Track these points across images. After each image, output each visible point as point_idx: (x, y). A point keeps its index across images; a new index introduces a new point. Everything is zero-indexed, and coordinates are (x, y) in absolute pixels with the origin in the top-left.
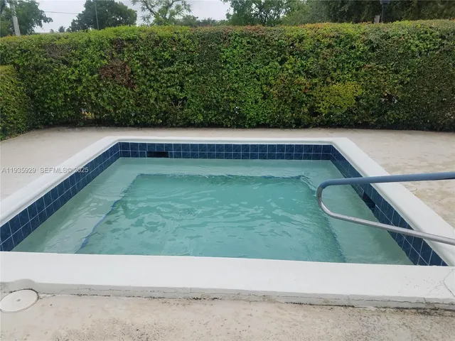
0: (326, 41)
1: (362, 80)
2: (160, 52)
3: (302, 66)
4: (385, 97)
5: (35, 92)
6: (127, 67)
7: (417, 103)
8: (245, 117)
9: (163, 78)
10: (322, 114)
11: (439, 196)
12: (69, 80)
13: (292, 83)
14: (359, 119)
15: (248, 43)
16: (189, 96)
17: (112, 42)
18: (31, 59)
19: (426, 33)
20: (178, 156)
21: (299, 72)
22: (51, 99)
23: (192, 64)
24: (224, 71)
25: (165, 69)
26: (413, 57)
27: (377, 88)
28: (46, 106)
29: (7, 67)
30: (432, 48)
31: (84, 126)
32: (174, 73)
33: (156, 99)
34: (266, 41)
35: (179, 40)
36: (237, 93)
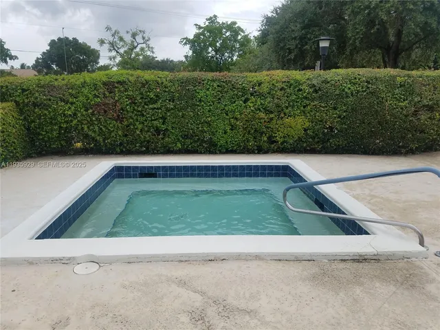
0: (280, 85)
1: (308, 115)
2: (146, 92)
3: (261, 104)
4: (327, 128)
5: (32, 125)
6: (117, 104)
7: (353, 133)
8: (217, 145)
9: (148, 114)
10: (278, 142)
11: (369, 198)
12: (64, 115)
13: (254, 118)
14: (308, 145)
15: (218, 86)
16: (170, 128)
17: (104, 84)
18: (31, 97)
19: (355, 78)
20: (165, 176)
21: (260, 110)
22: (46, 131)
23: (173, 102)
24: (199, 108)
25: (151, 106)
26: (347, 97)
27: (321, 121)
28: (41, 137)
29: (9, 104)
30: (361, 90)
31: (74, 154)
32: (157, 109)
33: (141, 131)
34: (233, 85)
35: (162, 83)
36: (210, 125)
